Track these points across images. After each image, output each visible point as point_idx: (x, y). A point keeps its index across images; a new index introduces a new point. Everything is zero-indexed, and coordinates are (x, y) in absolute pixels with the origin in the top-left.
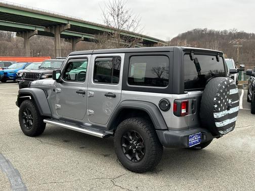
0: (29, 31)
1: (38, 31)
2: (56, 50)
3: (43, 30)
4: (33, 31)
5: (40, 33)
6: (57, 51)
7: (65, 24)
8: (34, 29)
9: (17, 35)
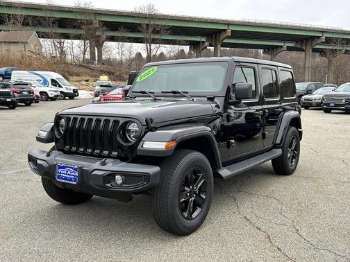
0: (277, 47)
1: (287, 47)
2: (305, 68)
3: (292, 45)
4: (281, 46)
5: (289, 49)
6: (307, 70)
7: (319, 37)
8: (282, 44)
9: (264, 52)
